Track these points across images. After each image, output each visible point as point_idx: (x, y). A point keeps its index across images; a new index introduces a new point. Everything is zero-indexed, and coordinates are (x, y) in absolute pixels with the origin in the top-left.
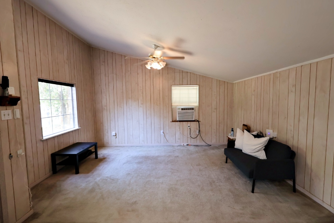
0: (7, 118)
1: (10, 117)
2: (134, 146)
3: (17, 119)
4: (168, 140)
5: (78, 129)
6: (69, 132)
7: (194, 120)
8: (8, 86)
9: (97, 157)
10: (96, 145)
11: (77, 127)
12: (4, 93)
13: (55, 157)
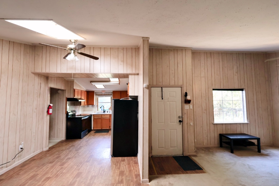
0: (187, 108)
3: (191, 109)
5: (247, 124)
6: (236, 124)
8: (187, 96)
9: (259, 151)
10: (258, 139)
11: (246, 122)
12: (186, 98)
13: (222, 137)
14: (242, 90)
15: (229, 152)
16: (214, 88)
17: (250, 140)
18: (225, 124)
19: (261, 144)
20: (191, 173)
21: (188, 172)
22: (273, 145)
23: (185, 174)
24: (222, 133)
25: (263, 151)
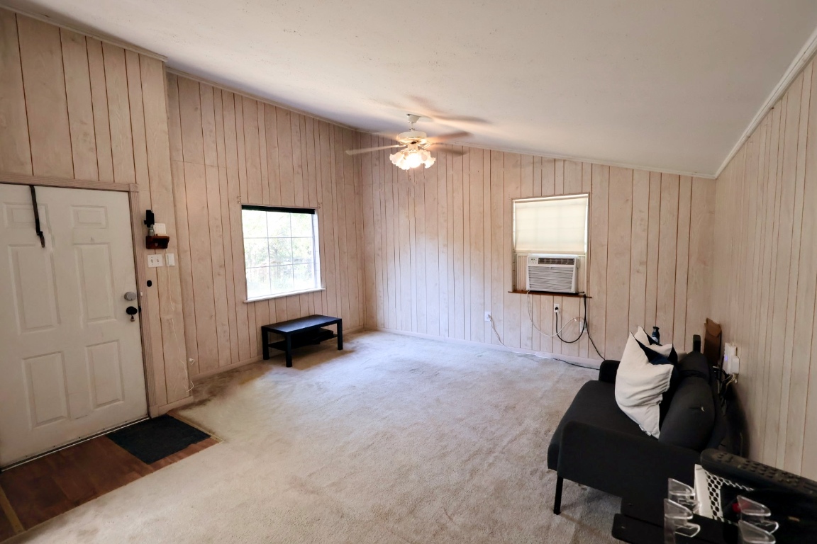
0: (156, 264)
1: (161, 264)
2: (425, 339)
3: (171, 266)
4: (501, 337)
5: (321, 291)
6: (299, 295)
7: (573, 291)
8: (153, 222)
9: (340, 347)
10: (339, 322)
11: (319, 288)
12: (149, 232)
13: (269, 333)
14: (311, 211)
15: (283, 365)
16: (246, 203)
17: (326, 328)
18: (275, 299)
19: (344, 332)
20: (171, 463)
21: (162, 461)
22: (364, 328)
23: (151, 474)
24: (268, 324)
25: (346, 346)
